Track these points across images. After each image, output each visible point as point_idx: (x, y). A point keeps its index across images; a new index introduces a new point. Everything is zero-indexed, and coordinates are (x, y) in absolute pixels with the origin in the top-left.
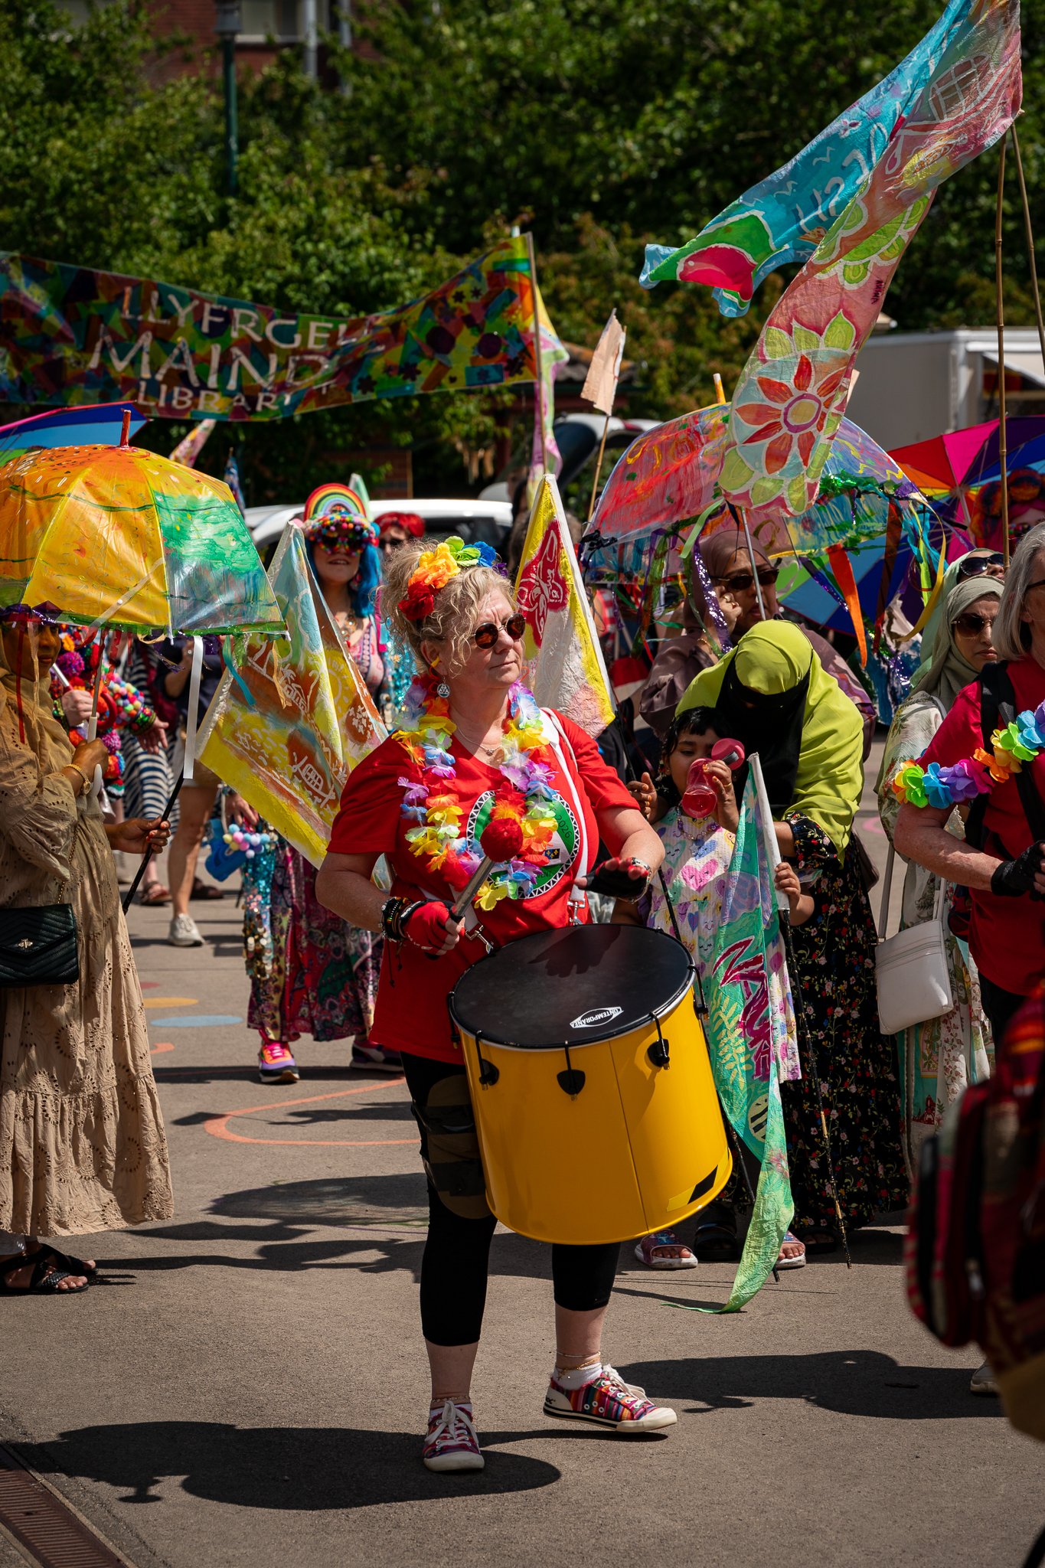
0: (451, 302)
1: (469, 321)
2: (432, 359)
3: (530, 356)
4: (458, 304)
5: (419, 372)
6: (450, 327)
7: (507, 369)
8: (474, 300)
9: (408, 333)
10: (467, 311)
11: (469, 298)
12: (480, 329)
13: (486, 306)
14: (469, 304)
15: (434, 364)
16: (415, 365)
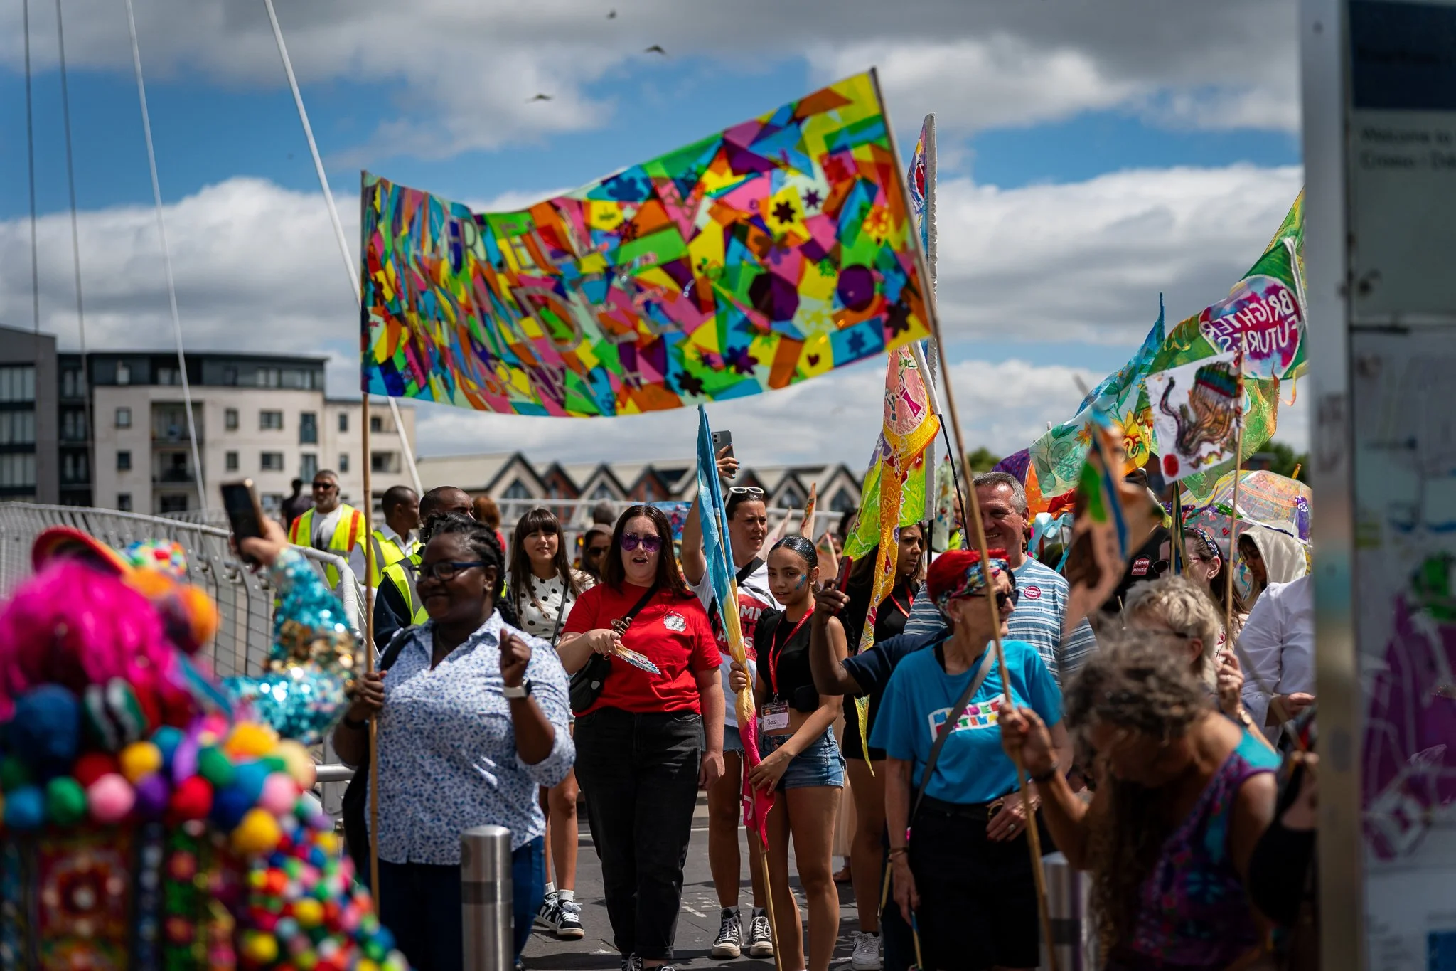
0: (772, 223)
1: (813, 251)
2: (767, 333)
3: (918, 295)
4: (787, 226)
5: (755, 361)
6: (783, 269)
7: (888, 324)
8: (812, 212)
9: (715, 294)
10: (805, 235)
11: (803, 211)
12: (836, 264)
13: (834, 215)
14: (805, 222)
15: (775, 343)
16: (745, 349)
